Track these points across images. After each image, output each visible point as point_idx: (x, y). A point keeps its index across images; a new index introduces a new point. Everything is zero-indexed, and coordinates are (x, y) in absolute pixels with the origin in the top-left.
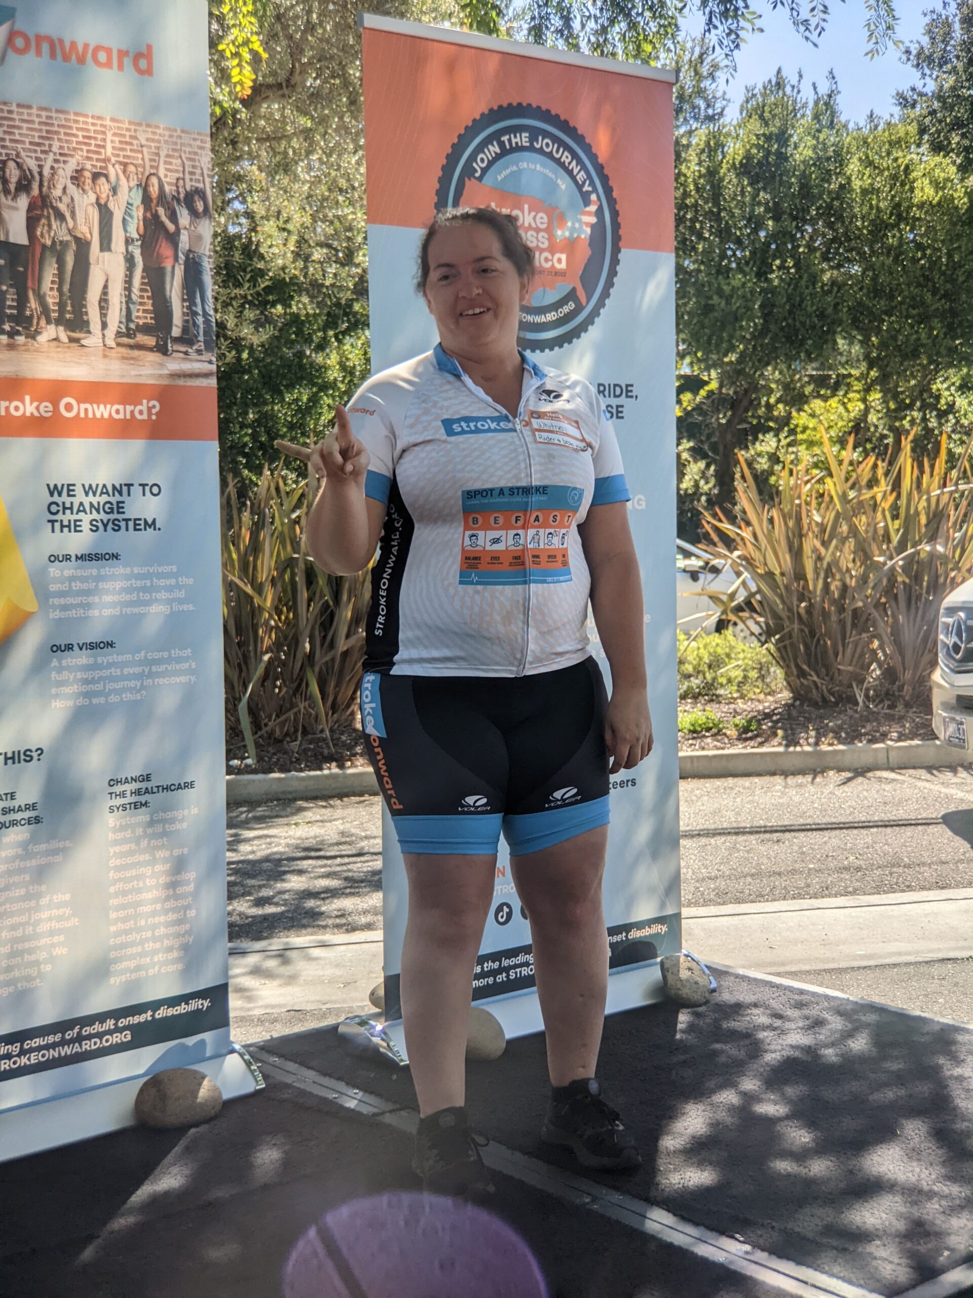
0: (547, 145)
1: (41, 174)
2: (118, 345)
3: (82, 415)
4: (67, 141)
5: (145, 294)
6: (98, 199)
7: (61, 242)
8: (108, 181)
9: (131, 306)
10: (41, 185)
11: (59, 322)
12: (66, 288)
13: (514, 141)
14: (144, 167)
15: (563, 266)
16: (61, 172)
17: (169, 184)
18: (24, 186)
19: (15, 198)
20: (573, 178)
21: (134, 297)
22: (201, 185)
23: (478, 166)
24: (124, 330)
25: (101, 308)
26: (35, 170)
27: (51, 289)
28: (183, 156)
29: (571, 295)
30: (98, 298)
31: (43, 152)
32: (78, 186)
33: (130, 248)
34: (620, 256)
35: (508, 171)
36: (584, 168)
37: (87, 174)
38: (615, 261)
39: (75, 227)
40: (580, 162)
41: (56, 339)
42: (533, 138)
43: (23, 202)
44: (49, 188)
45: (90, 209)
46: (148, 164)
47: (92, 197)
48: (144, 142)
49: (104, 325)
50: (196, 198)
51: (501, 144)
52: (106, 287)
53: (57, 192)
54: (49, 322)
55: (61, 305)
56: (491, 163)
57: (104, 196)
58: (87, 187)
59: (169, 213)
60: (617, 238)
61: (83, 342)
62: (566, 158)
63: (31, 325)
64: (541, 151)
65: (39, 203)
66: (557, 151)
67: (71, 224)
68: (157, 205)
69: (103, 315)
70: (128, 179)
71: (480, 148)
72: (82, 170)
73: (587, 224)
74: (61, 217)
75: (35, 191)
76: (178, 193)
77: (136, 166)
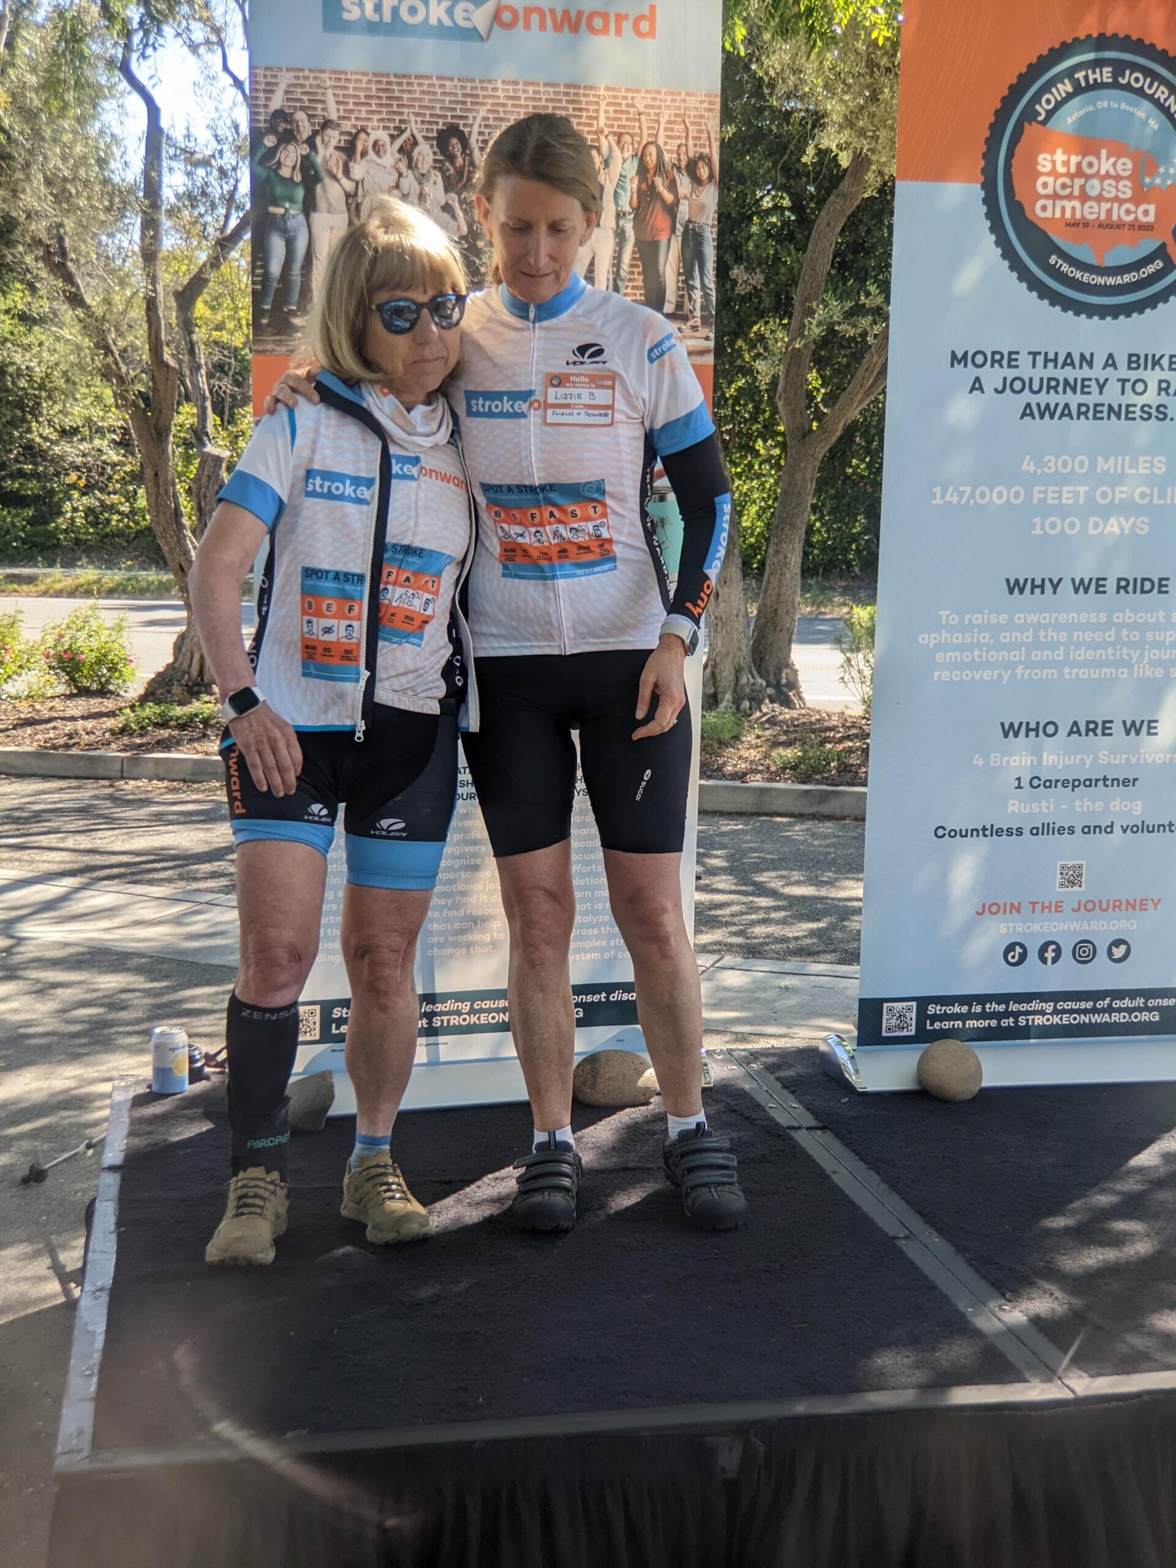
0: (1136, 80)
13: (1091, 77)
20: (1170, 115)
28: (687, 121)
29: (1159, 253)
33: (622, 222)
35: (1082, 112)
46: (645, 132)
51: (1075, 82)
56: (1059, 104)
62: (1161, 93)
64: (1128, 88)
66: (1150, 86)
68: (655, 176)
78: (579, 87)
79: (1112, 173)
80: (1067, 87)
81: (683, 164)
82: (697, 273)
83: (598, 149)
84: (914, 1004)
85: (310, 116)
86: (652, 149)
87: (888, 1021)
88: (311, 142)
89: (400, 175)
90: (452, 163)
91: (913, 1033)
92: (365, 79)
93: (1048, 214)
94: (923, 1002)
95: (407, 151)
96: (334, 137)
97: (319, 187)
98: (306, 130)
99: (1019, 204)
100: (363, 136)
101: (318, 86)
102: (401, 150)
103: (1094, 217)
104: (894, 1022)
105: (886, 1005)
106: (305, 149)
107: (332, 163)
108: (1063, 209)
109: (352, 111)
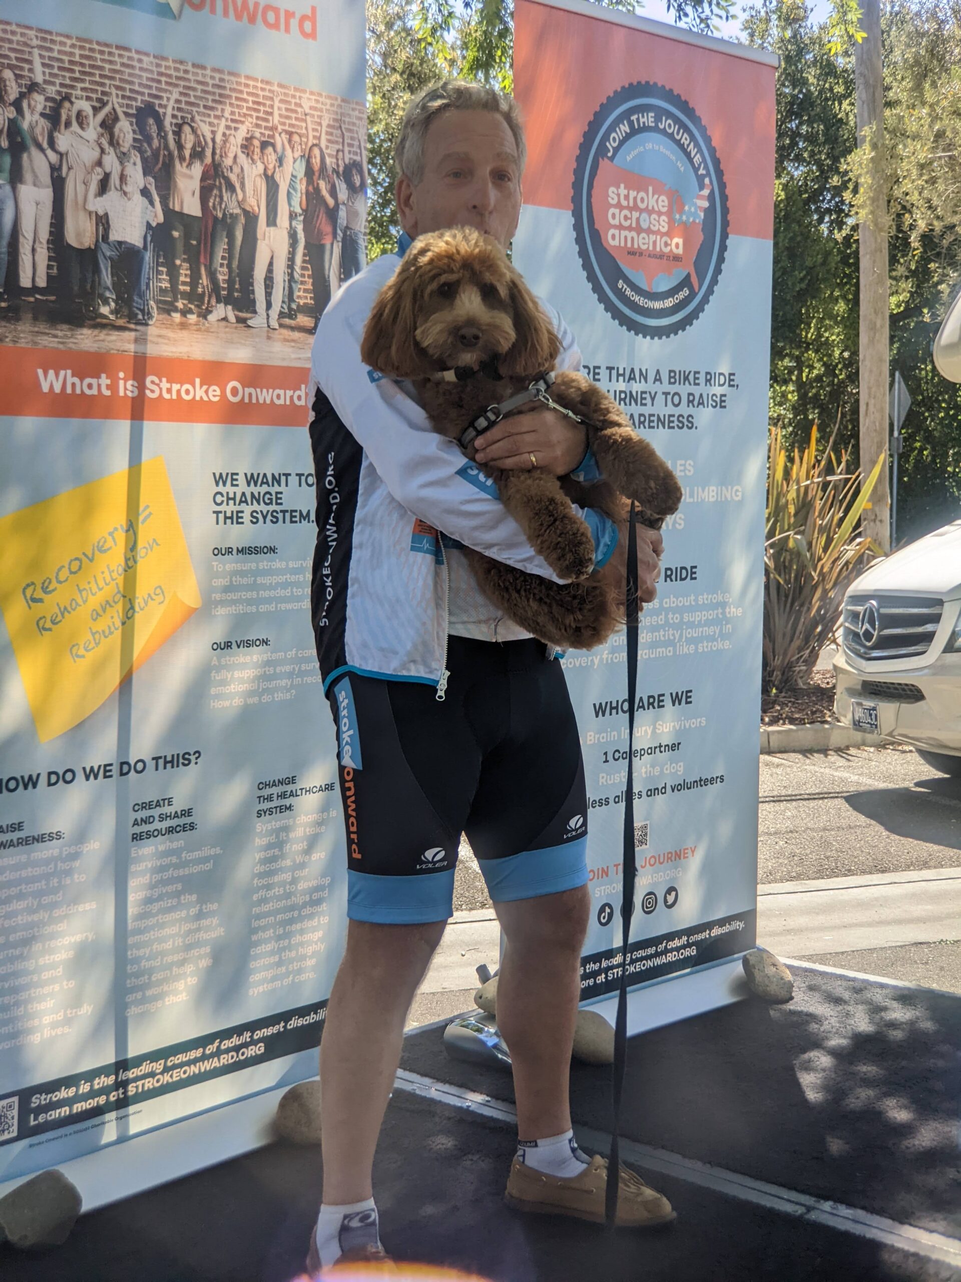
0: (670, 125)
1: (213, 140)
2: (281, 326)
3: (247, 400)
4: (238, 106)
5: (306, 273)
6: (265, 169)
7: (231, 215)
8: (275, 151)
9: (294, 285)
10: (214, 153)
11: (228, 301)
12: (235, 264)
13: (642, 120)
14: (307, 137)
15: (680, 251)
16: (232, 139)
17: (330, 155)
18: (198, 154)
19: (189, 165)
20: (691, 160)
21: (296, 276)
22: (358, 158)
23: (611, 145)
24: (286, 311)
26: (209, 136)
27: (222, 265)
28: (343, 126)
29: (686, 282)
30: (264, 276)
31: (216, 117)
32: (248, 155)
33: (294, 223)
34: (728, 242)
35: (636, 152)
36: (700, 151)
37: (256, 143)
38: (723, 248)
39: (244, 199)
40: (697, 145)
41: (225, 319)
42: (658, 119)
43: (197, 170)
44: (221, 156)
45: (258, 180)
46: (311, 134)
47: (260, 168)
48: (308, 111)
49: (269, 305)
50: (354, 172)
51: (631, 124)
52: (271, 264)
53: (228, 162)
54: (218, 301)
55: (230, 282)
56: (622, 143)
57: (271, 166)
58: (256, 157)
59: (329, 187)
60: (725, 224)
61: (250, 322)
62: (685, 140)
63: (203, 303)
64: (664, 132)
65: (212, 172)
66: (678, 133)
67: (240, 197)
68: (319, 179)
69: (268, 294)
70: (293, 148)
71: (612, 128)
72: (252, 137)
73: (700, 208)
74: (231, 188)
75: (208, 160)
76: (338, 166)
77: (300, 136)
78: (256, 80)
79: (656, 208)
80: (625, 128)
81: (341, 169)
83: (273, 145)
85: (18, 77)
88: (17, 104)
89: (103, 151)
90: (150, 145)
92: (69, 42)
93: (616, 242)
95: (108, 125)
96: (39, 101)
97: (25, 156)
98: (13, 91)
100: (67, 104)
101: (26, 44)
102: (103, 124)
103: (645, 247)
106: (11, 113)
107: (38, 130)
108: (626, 239)
109: (56, 76)
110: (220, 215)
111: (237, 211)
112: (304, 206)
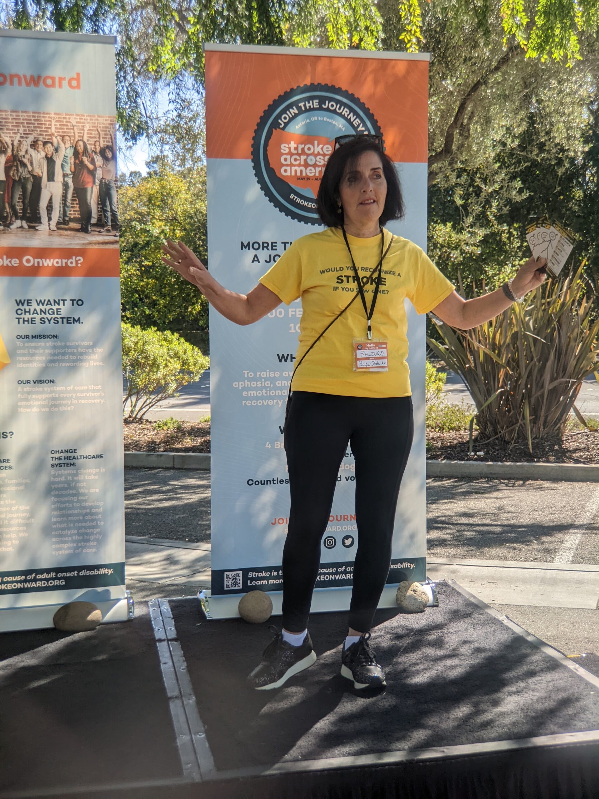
0: (332, 106)
1: (13, 144)
2: (58, 228)
3: (36, 265)
4: (28, 127)
6: (46, 155)
7: (24, 178)
8: (52, 145)
9: (66, 209)
10: (13, 150)
11: (22, 219)
12: (27, 201)
13: (308, 105)
14: (75, 137)
16: (24, 143)
18: (3, 151)
20: (351, 123)
21: (68, 204)
22: (110, 144)
23: (282, 121)
24: (62, 221)
25: (48, 210)
26: (10, 143)
27: (18, 202)
28: (99, 129)
30: (46, 205)
32: (35, 149)
33: (66, 179)
35: (303, 123)
36: (358, 116)
39: (33, 170)
40: (356, 113)
41: (22, 227)
42: (322, 103)
43: (3, 159)
44: (17, 151)
45: (42, 160)
46: (77, 135)
47: (43, 154)
48: (74, 124)
50: (107, 151)
51: (299, 108)
52: (51, 199)
53: (22, 153)
54: (17, 218)
55: (24, 210)
56: (291, 119)
57: (50, 153)
58: (40, 150)
59: (90, 159)
61: (37, 228)
62: (346, 112)
63: (7, 220)
64: (328, 110)
65: (12, 159)
66: (340, 109)
67: (30, 168)
68: (83, 155)
70: (65, 143)
71: (284, 111)
72: (37, 141)
74: (24, 165)
75: (9, 153)
76: (96, 148)
77: (69, 137)
78: (40, 113)
79: (321, 152)
80: (294, 111)
81: (98, 150)
82: (108, 204)
83: (52, 143)
84: (241, 572)
86: (81, 143)
87: (227, 582)
91: (241, 587)
93: (288, 174)
94: (246, 571)
99: (272, 169)
103: (313, 174)
104: (230, 582)
105: (226, 573)
108: (296, 171)
110: (17, 179)
111: (29, 176)
112: (73, 169)
